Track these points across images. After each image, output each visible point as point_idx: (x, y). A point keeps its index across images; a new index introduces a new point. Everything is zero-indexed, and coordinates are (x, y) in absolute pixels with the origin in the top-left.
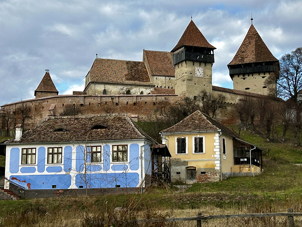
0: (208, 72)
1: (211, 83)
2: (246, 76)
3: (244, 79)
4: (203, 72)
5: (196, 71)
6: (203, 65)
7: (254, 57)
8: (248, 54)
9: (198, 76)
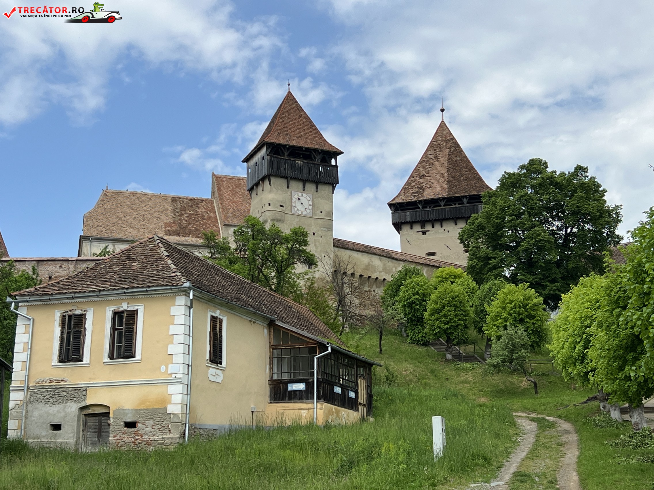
0: (323, 205)
1: (330, 229)
2: (428, 227)
3: (424, 233)
4: (311, 203)
5: (294, 200)
6: (311, 187)
7: (445, 186)
8: (432, 181)
9: (300, 213)
